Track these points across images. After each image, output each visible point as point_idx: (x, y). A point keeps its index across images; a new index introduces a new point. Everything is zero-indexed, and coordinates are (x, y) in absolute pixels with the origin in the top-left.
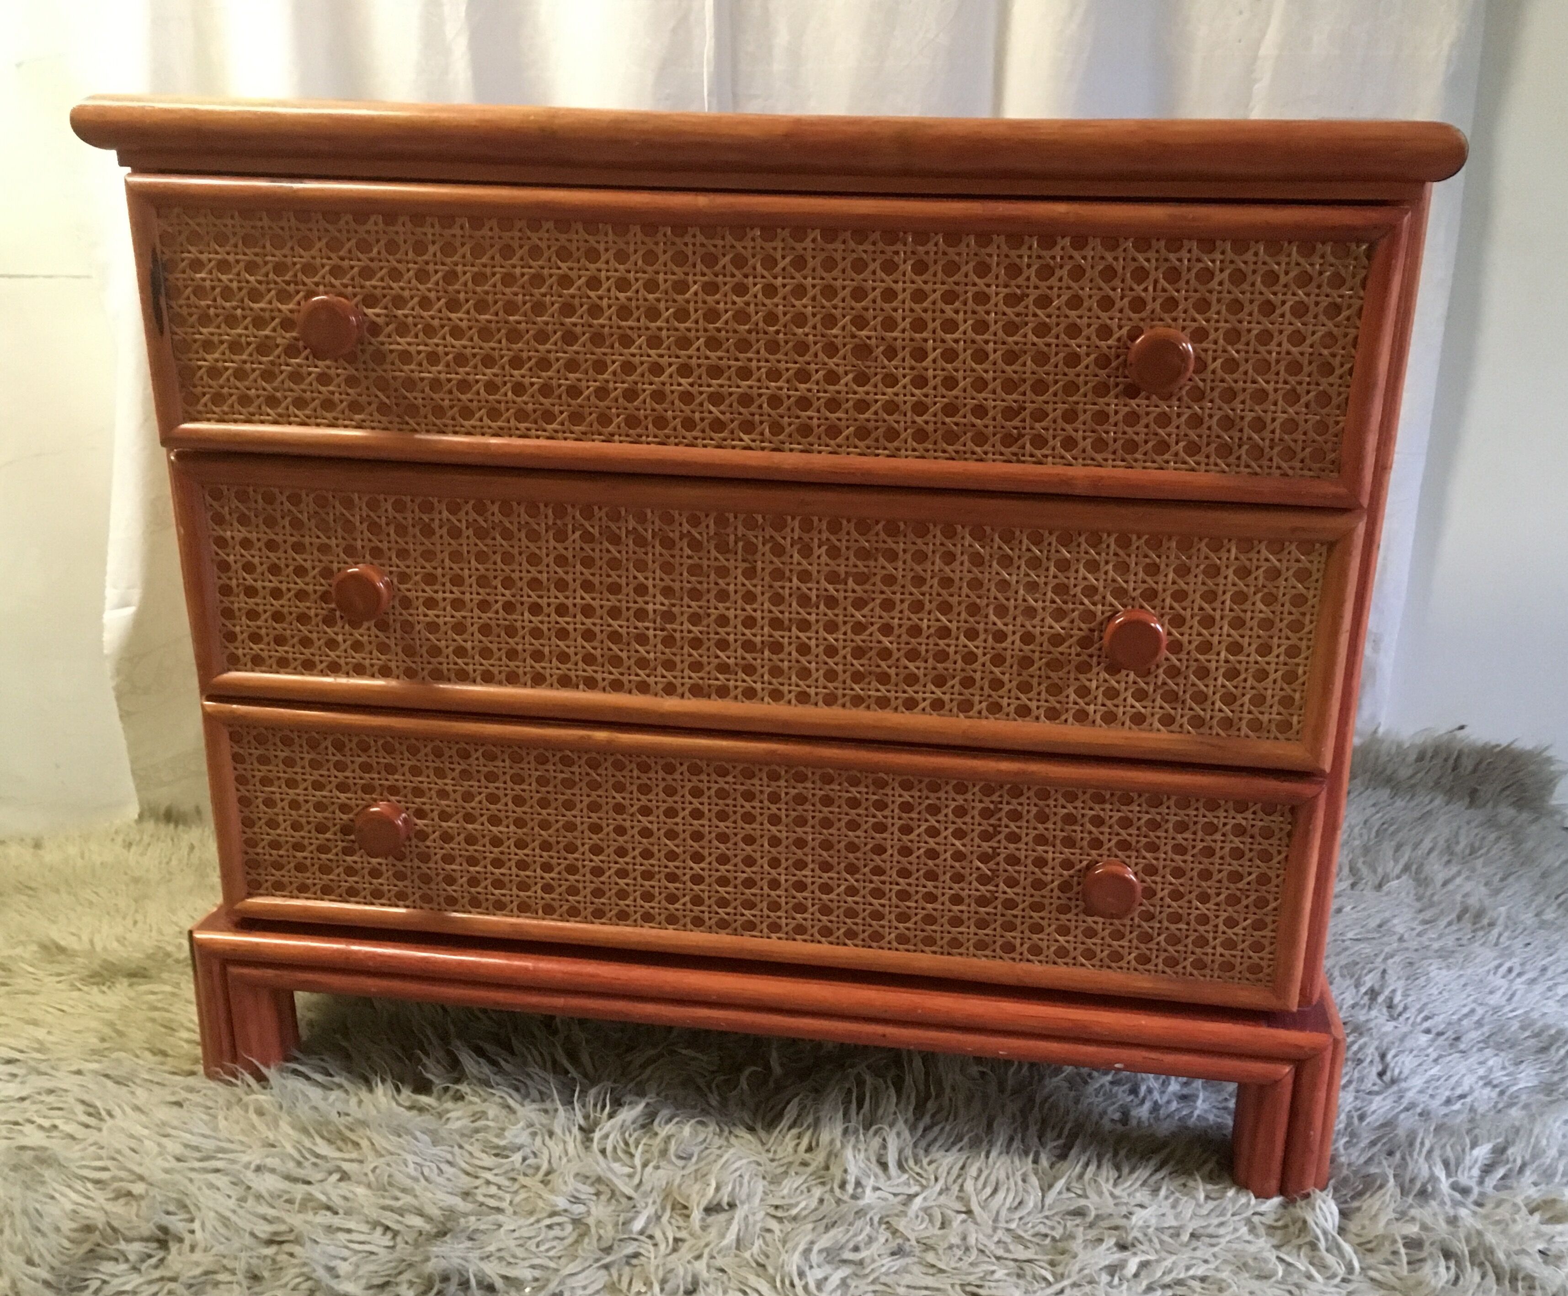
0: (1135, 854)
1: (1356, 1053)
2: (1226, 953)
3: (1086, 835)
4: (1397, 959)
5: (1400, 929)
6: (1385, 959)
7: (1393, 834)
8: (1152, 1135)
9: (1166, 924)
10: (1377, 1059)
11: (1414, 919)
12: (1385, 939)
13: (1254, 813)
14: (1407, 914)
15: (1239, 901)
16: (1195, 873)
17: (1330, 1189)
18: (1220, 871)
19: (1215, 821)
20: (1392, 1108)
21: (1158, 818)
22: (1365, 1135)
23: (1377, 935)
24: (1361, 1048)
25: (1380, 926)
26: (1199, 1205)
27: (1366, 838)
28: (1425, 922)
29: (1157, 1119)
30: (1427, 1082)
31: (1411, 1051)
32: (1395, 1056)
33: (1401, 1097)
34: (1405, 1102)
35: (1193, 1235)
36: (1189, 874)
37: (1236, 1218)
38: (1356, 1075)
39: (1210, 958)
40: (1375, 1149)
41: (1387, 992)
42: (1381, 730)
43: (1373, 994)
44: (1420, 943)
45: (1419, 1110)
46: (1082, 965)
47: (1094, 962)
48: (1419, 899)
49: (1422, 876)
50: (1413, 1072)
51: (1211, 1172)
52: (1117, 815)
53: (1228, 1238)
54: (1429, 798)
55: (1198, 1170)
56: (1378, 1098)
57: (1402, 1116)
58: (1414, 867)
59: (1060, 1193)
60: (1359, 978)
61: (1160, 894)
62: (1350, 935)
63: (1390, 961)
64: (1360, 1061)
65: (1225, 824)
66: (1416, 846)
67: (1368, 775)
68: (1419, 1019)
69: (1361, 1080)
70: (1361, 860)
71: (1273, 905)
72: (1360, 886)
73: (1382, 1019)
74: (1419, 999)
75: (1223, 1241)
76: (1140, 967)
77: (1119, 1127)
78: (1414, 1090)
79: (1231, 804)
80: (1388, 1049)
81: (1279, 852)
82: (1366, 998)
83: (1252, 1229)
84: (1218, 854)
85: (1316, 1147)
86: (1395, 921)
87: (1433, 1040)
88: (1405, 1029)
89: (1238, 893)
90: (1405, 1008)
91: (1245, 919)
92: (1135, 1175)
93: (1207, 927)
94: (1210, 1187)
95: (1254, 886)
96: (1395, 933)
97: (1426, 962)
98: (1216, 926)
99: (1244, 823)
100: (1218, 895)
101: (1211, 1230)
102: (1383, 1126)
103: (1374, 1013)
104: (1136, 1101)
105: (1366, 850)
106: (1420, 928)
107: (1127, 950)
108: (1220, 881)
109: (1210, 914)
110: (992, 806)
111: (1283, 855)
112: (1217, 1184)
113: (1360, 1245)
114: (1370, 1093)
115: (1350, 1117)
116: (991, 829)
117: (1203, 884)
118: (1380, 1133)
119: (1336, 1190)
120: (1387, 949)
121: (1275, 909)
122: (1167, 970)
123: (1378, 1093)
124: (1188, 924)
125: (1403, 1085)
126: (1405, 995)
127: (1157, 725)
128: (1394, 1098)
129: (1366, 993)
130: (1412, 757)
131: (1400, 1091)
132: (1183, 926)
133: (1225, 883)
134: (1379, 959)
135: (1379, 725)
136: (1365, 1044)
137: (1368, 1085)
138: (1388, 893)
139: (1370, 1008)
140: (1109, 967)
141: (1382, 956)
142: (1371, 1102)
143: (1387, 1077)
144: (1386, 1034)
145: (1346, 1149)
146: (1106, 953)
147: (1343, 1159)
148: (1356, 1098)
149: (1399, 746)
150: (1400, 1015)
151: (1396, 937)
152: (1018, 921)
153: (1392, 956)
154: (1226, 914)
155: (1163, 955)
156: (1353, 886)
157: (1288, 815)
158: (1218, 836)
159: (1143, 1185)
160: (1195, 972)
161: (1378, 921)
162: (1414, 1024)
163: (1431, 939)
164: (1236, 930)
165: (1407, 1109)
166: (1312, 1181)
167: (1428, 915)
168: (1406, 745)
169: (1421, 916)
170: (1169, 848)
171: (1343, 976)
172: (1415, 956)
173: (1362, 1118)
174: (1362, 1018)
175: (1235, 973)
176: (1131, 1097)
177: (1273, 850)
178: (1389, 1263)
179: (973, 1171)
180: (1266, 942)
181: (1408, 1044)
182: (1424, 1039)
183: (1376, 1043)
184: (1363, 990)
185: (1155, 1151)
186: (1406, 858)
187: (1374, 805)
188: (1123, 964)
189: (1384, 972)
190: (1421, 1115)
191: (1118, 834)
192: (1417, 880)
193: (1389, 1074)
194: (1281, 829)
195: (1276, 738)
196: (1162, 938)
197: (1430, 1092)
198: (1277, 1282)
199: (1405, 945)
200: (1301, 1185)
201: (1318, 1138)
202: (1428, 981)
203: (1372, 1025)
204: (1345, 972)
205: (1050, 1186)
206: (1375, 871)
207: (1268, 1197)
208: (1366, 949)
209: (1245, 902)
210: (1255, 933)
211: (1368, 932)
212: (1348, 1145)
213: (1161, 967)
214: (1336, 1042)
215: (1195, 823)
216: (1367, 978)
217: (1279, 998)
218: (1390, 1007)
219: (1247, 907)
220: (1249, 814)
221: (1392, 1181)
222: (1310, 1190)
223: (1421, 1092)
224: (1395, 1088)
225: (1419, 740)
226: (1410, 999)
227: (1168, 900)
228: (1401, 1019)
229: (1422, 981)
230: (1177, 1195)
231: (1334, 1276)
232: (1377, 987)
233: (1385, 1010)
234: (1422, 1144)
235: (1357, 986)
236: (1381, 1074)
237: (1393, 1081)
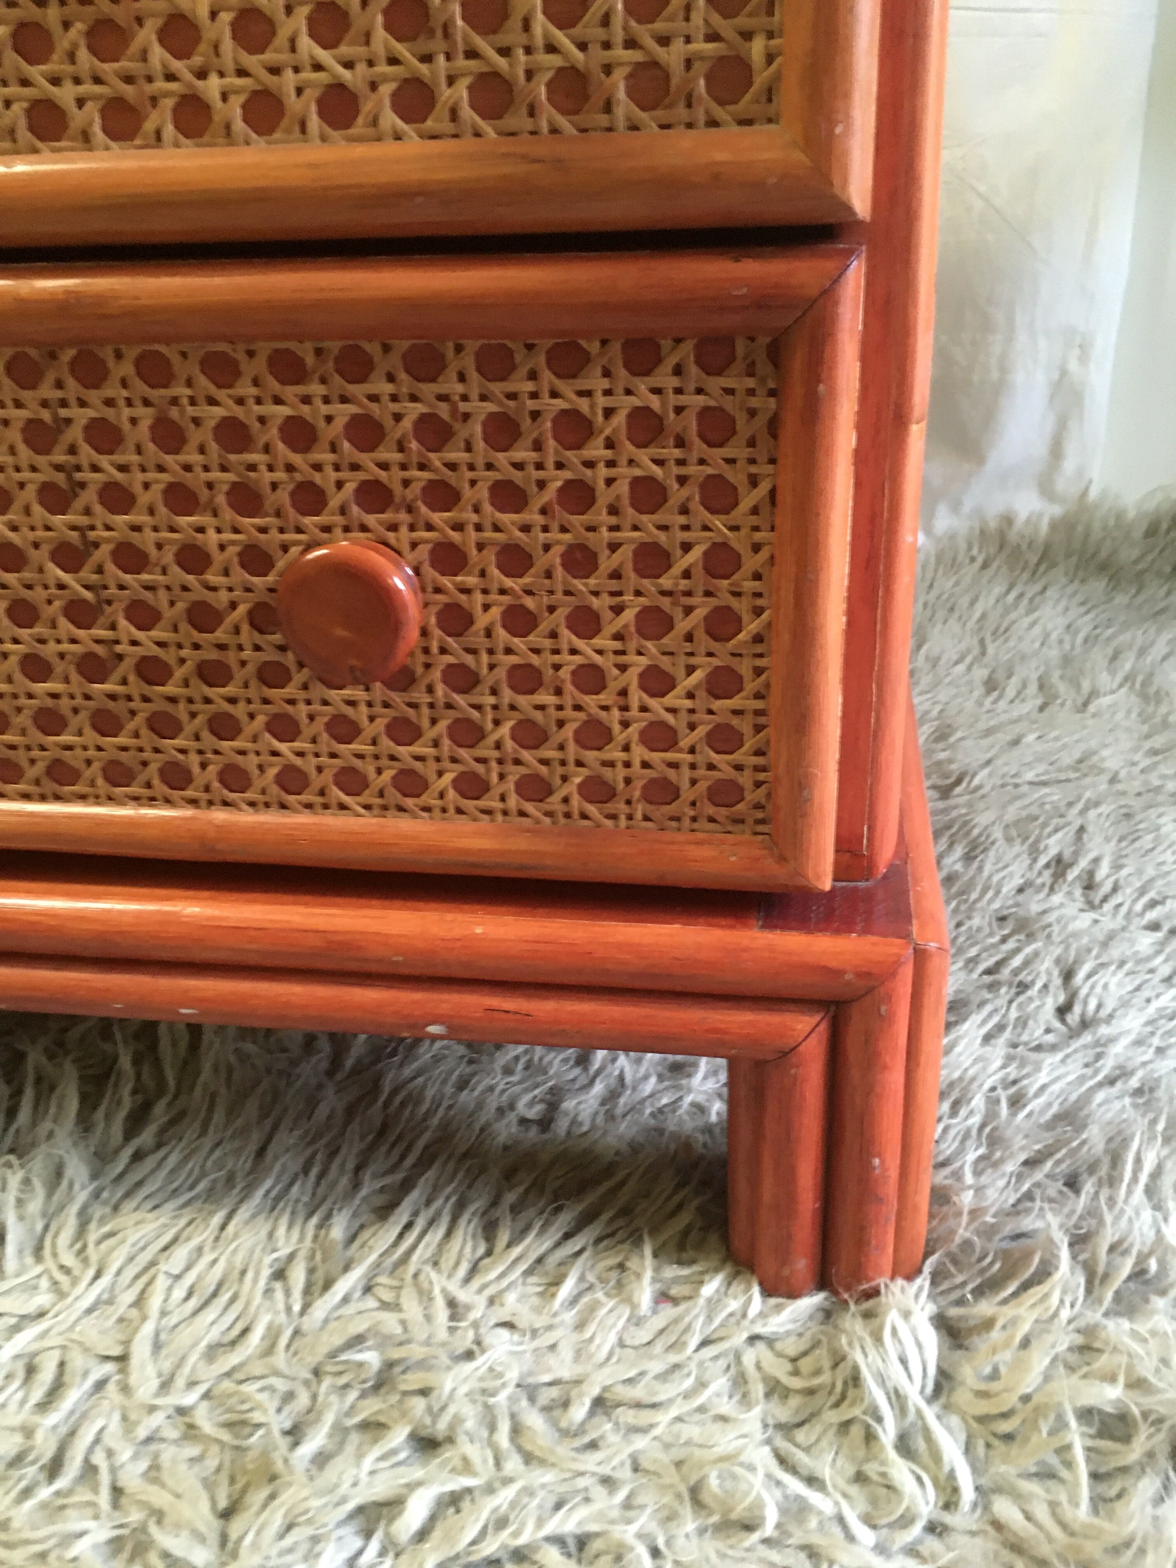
0: (403, 517)
1: (1016, 972)
2: (656, 757)
3: (280, 475)
4: (1104, 809)
5: (1112, 764)
6: (1083, 812)
7: (1108, 639)
8: (587, 1152)
9: (507, 695)
10: (1057, 981)
11: (1136, 749)
12: (1088, 780)
13: (678, 371)
14: (1126, 743)
15: (668, 625)
16: (555, 557)
17: (923, 1281)
18: (614, 547)
19: (583, 405)
20: (1082, 1079)
21: (443, 410)
22: (1019, 1141)
23: (1073, 775)
24: (1027, 963)
25: (1080, 761)
26: (636, 1321)
27: (1067, 646)
28: (1154, 752)
29: (610, 1117)
30: (1149, 1023)
31: (1122, 964)
32: (1089, 976)
33: (1099, 1057)
34: (1107, 1066)
35: (600, 1404)
36: (542, 561)
37: (709, 1352)
38: (1013, 1014)
39: (621, 773)
40: (1039, 1175)
41: (1083, 863)
42: (1093, 494)
43: (1060, 866)
44: (1146, 783)
45: (1134, 1082)
46: (343, 807)
47: (365, 798)
48: (1144, 718)
49: (1152, 690)
50: (1124, 1004)
51: (686, 1233)
52: (344, 412)
53: (674, 1412)
54: (1165, 588)
55: (654, 1231)
56: (1051, 1060)
57: (1100, 1096)
58: (1140, 679)
59: (346, 1300)
60: (1037, 841)
61: (482, 620)
62: (1030, 776)
63: (1092, 814)
64: (1023, 987)
65: (609, 412)
66: (1142, 652)
67: (1074, 560)
68: (1139, 907)
69: (1022, 1022)
70: (1057, 674)
71: (752, 627)
72: (1053, 709)
73: (1071, 910)
74: (1140, 872)
75: (663, 1418)
76: (469, 804)
77: (533, 1133)
78: (1124, 1042)
79: (616, 348)
80: (1078, 962)
81: (754, 481)
82: (1047, 874)
83: (740, 1381)
84: (604, 496)
85: (890, 1189)
86: (1105, 753)
87: (1163, 944)
88: (1108, 923)
89: (665, 603)
90: (1115, 889)
91: (690, 670)
92: (517, 1251)
93: (604, 698)
94: (672, 1271)
95: (700, 580)
96: (1101, 771)
97: (1153, 813)
98: (624, 693)
99: (655, 402)
100: (618, 610)
101: (638, 1392)
102: (1059, 1118)
103: (1057, 899)
104: (583, 1080)
105: (1066, 660)
106: (1146, 762)
107: (433, 766)
108: (616, 575)
109: (604, 662)
110: (46, 415)
111: (764, 487)
112: (692, 1262)
113: (982, 1420)
114: (1039, 1048)
115: (992, 1102)
116: (60, 478)
117: (578, 584)
118: (1049, 1138)
119: (937, 1277)
120: (1088, 794)
121: (758, 639)
122: (529, 807)
123: (1053, 1048)
124: (558, 692)
125: (1104, 1030)
126: (1117, 867)
127: (390, 119)
128: (1080, 1059)
129: (1047, 866)
130: (1138, 534)
131: (1097, 1043)
132: (547, 698)
133: (632, 578)
134: (1075, 810)
135: (1090, 482)
136: (1036, 954)
137: (1035, 1033)
138: (1094, 716)
139: (1052, 889)
140: (401, 809)
141: (1080, 806)
142: (1038, 1068)
143: (1074, 1018)
144: (1076, 935)
145: (977, 1173)
146: (388, 775)
147: (966, 1199)
148: (1009, 1059)
149: (1120, 516)
150: (1105, 899)
151: (1105, 777)
152: (181, 711)
153: (1097, 804)
154: (643, 661)
155: (515, 773)
156: (1042, 709)
157: (764, 367)
158: (596, 450)
159: (529, 1272)
160: (592, 809)
161: (1077, 755)
162: (1128, 916)
163: (1164, 777)
164: (670, 700)
165: (1111, 1081)
166: (886, 1260)
167: (1158, 741)
168: (1131, 514)
169: (1147, 745)
170: (483, 492)
171: (1009, 840)
172: (1136, 804)
173: (1016, 1102)
174: (1035, 908)
175: (681, 806)
176: (577, 1071)
177: (737, 477)
178: (1046, 1475)
179: (181, 1254)
180: (744, 726)
181: (1116, 952)
182: (1146, 942)
183: (1058, 951)
184: (1043, 860)
185: (580, 1189)
186: (1128, 666)
187: (1083, 604)
188: (428, 799)
189: (1082, 829)
190: (1138, 1092)
191: (355, 467)
192: (1145, 697)
193: (1077, 1009)
194: (752, 413)
195: (713, 123)
196: (505, 730)
197: (1156, 1041)
198: (766, 1541)
199: (1119, 787)
200: (858, 1273)
201: (893, 1173)
202: (1157, 841)
203: (1051, 918)
204: (1014, 832)
205: (327, 1285)
206: (1078, 687)
207: (793, 1294)
208: (1055, 795)
209: (683, 625)
210: (717, 705)
211: (1060, 770)
212: (983, 1164)
213: (513, 801)
214: (921, 956)
215: (535, 415)
216: (1052, 841)
217: (782, 859)
218: (1089, 886)
219: (689, 637)
220: (665, 379)
221: (1064, 1254)
222: (881, 1281)
223: (1139, 1042)
224: (1087, 1038)
225: (1151, 505)
226: (1124, 872)
227: (502, 635)
228: (1108, 907)
229: (1147, 841)
230: (600, 1295)
231: (905, 1521)
232: (1067, 855)
233: (1078, 892)
234: (1138, 1161)
235: (1034, 852)
236: (1062, 1011)
237: (1085, 1024)
